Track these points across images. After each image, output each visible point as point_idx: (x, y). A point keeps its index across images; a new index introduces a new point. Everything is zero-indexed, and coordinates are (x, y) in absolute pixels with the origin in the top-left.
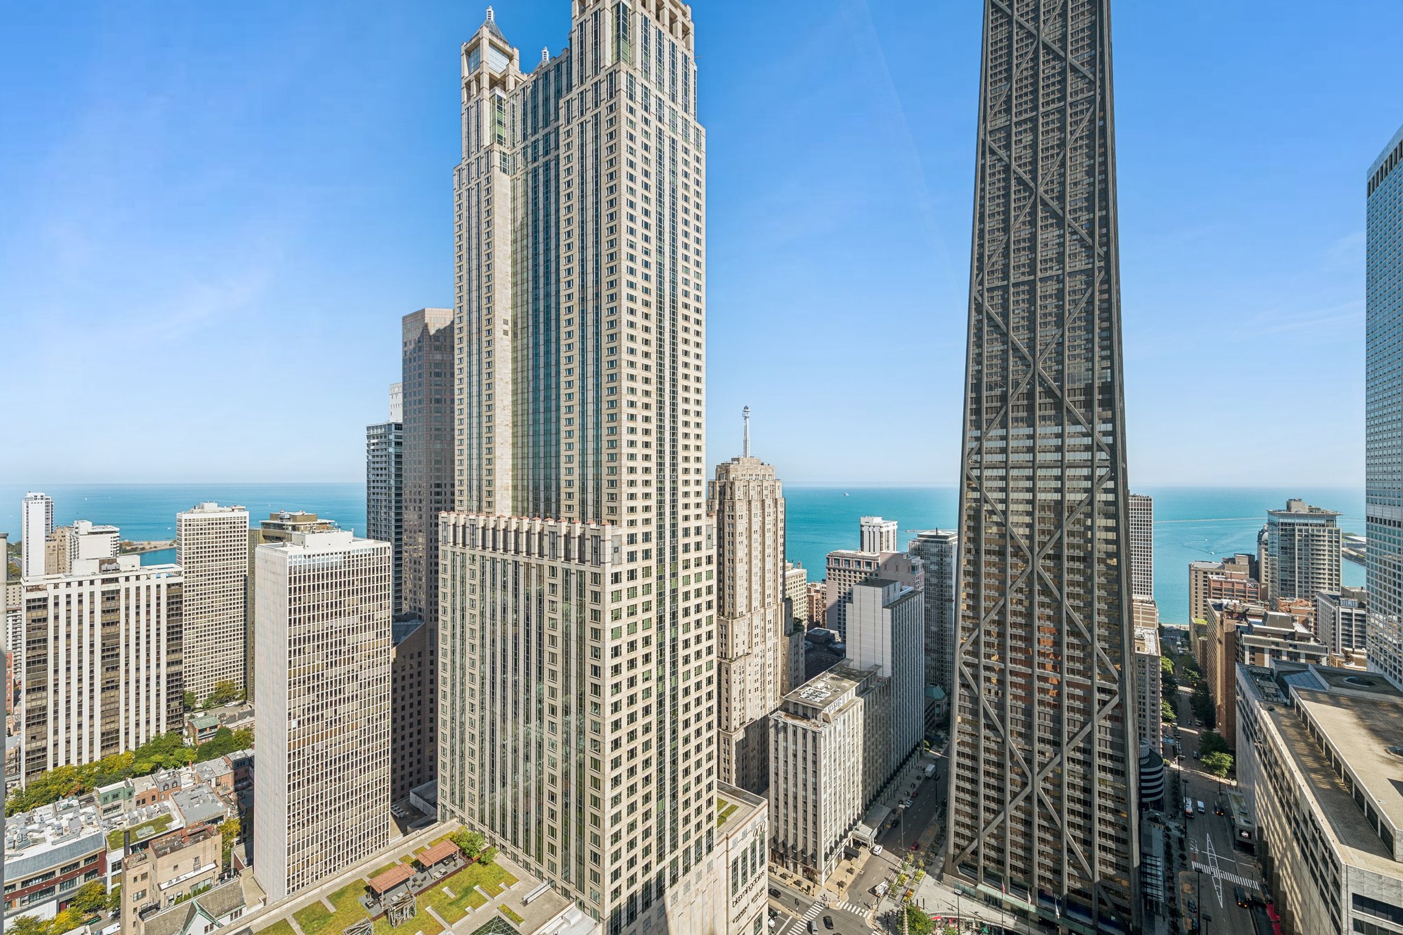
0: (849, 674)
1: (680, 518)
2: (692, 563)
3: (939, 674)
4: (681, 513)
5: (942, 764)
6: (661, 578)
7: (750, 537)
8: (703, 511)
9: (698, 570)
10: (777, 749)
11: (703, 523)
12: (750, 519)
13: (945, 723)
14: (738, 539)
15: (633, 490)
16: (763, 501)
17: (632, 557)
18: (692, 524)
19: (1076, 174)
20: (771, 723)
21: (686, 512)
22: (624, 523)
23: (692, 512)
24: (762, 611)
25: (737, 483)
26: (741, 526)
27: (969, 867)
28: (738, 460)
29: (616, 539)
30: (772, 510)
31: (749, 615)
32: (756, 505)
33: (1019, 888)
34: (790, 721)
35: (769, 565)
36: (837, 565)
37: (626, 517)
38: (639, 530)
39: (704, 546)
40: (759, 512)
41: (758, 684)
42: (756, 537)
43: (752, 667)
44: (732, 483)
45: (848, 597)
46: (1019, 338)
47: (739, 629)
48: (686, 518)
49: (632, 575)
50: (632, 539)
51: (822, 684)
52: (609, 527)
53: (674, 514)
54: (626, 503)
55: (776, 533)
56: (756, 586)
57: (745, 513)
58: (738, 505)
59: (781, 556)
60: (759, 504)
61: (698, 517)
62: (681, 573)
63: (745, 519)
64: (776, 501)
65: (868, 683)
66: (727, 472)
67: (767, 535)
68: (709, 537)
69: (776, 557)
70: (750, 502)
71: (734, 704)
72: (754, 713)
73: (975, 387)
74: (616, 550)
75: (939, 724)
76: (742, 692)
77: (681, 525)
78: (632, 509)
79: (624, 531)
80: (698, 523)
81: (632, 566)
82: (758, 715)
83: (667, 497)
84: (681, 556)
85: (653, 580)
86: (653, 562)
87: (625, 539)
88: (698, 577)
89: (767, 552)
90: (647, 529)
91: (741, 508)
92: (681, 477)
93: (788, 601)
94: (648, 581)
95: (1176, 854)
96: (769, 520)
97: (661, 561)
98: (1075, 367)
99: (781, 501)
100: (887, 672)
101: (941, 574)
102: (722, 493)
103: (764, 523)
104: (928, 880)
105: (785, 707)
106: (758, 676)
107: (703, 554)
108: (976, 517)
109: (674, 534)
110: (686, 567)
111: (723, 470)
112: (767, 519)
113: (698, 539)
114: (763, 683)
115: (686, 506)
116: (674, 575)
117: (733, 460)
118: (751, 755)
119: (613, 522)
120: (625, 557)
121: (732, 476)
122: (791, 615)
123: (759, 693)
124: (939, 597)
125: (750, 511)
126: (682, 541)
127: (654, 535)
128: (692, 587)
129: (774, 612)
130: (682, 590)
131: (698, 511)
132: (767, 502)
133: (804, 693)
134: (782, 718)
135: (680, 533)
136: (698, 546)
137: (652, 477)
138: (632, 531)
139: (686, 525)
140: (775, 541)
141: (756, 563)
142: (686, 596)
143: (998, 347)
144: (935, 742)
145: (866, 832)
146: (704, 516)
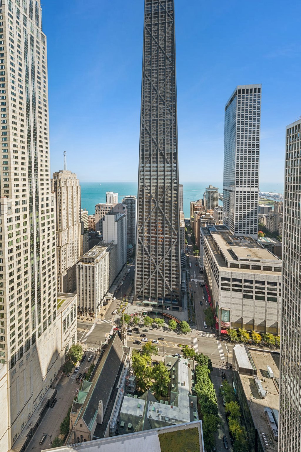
0: (104, 245)
1: (40, 194)
2: (45, 212)
3: (131, 240)
4: (40, 192)
5: (133, 268)
6: (31, 218)
7: (67, 200)
8: (49, 191)
9: (48, 214)
10: (79, 276)
11: (50, 195)
12: (67, 194)
13: (134, 255)
14: (63, 201)
15: (17, 183)
16: (72, 187)
17: (17, 211)
18: (45, 196)
19: (168, 90)
20: (77, 267)
21: (42, 192)
22: (13, 197)
23: (45, 191)
24: (73, 227)
25: (62, 180)
26: (64, 196)
27: (140, 297)
28: (62, 171)
29: (9, 204)
30: (76, 190)
31: (68, 229)
32: (70, 189)
33: (153, 299)
34: (84, 265)
35: (75, 210)
36: (99, 209)
37: (14, 194)
38: (21, 199)
39: (50, 204)
40: (71, 191)
41: (71, 254)
42: (70, 200)
43: (69, 248)
44: (60, 180)
45: (103, 219)
46: (154, 137)
47: (64, 235)
48: (42, 194)
49: (18, 218)
50: (17, 203)
51: (95, 250)
52: (5, 199)
53: (37, 192)
54: (14, 188)
55: (77, 198)
56: (70, 218)
57: (65, 191)
58: (62, 188)
59: (79, 207)
60: (71, 188)
61: (47, 193)
62: (41, 216)
63: (66, 194)
64: (77, 187)
65: (111, 247)
66: (58, 176)
67: (74, 199)
68: (52, 201)
69: (77, 207)
70: (67, 187)
71: (62, 263)
72: (70, 264)
73: (142, 150)
74: (9, 208)
75: (131, 255)
76: (65, 258)
77: (40, 197)
78: (17, 191)
79: (13, 200)
80: (48, 196)
81: (17, 215)
82: (71, 265)
83: (34, 186)
84: (41, 209)
85: (28, 220)
86: (28, 212)
87: (14, 203)
88: (48, 217)
89: (74, 205)
90: (24, 199)
91: (64, 190)
92: (40, 178)
93: (82, 223)
94: (25, 220)
95: (188, 278)
96: (75, 194)
97: (31, 212)
98: (168, 147)
99: (79, 187)
100: (116, 242)
101: (132, 209)
102: (56, 184)
103: (73, 195)
104: (129, 304)
105: (82, 260)
106: (72, 251)
107: (50, 208)
108: (142, 191)
109: (37, 200)
110: (43, 213)
111: (56, 175)
112: (74, 193)
113: (48, 202)
114: (73, 253)
115: (42, 189)
116: (37, 217)
117: (60, 171)
118: (69, 280)
119: (7, 197)
120: (14, 211)
121: (59, 177)
122: (83, 227)
123: (72, 257)
124: (131, 216)
125: (67, 190)
126: (40, 203)
127: (28, 201)
128: (46, 221)
129: (77, 227)
130: (41, 222)
131: (48, 191)
132: (74, 187)
133: (89, 254)
134: (81, 264)
135: (40, 200)
136: (48, 205)
137: (26, 177)
138: (17, 200)
139: (42, 196)
140: (77, 201)
141: (70, 210)
142: (43, 225)
143: (148, 139)
144: (130, 261)
145: (110, 295)
146: (50, 193)
